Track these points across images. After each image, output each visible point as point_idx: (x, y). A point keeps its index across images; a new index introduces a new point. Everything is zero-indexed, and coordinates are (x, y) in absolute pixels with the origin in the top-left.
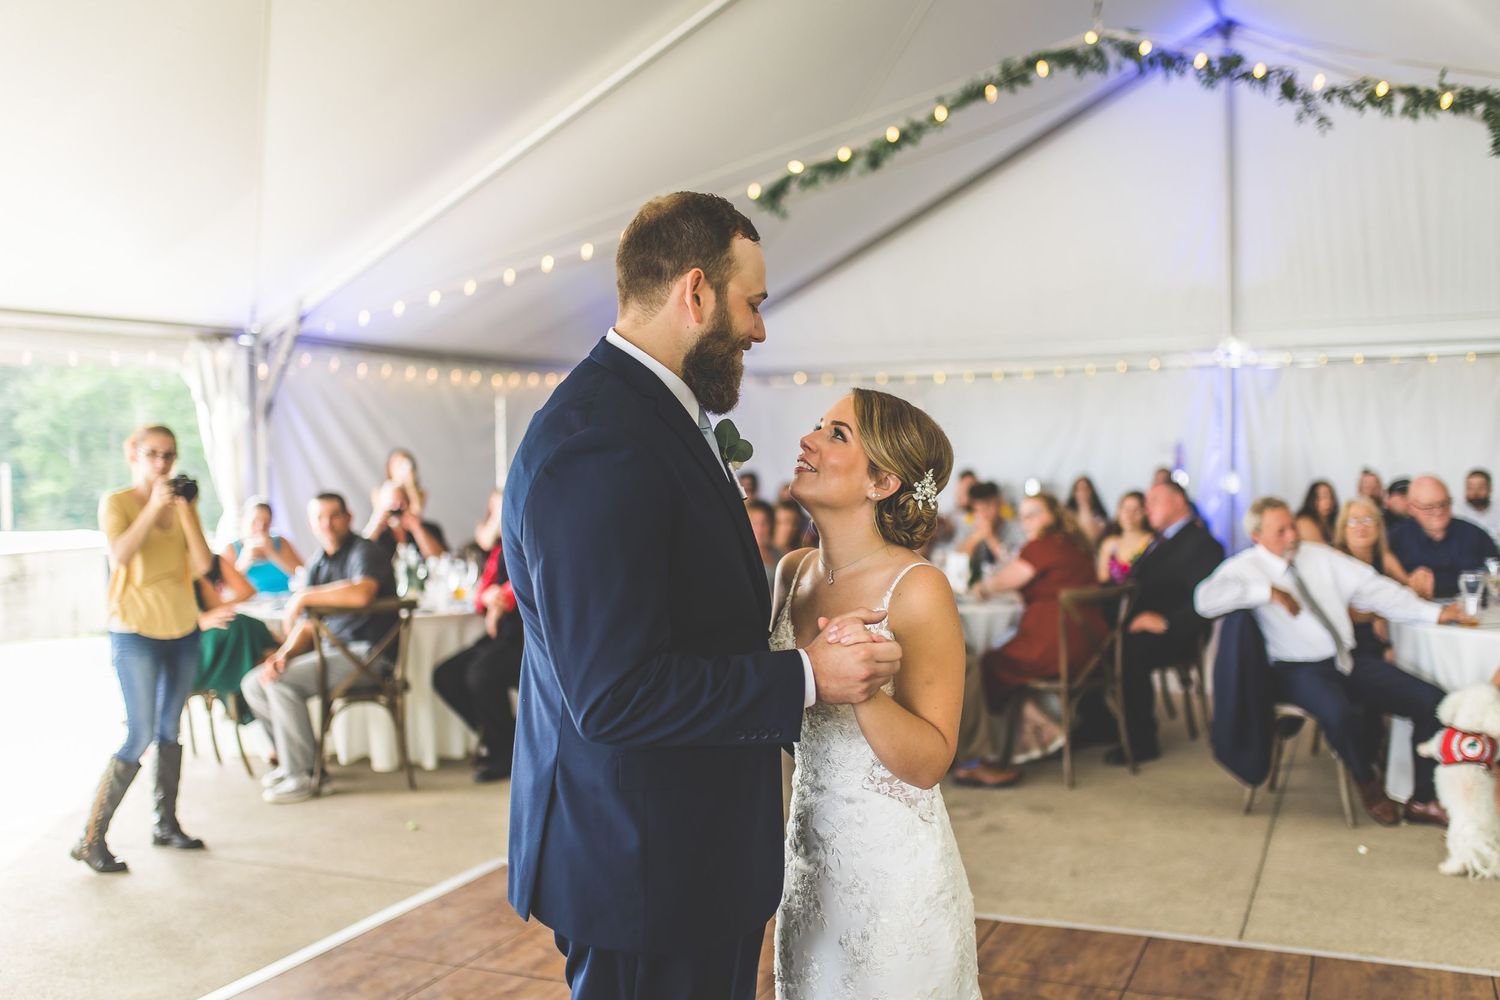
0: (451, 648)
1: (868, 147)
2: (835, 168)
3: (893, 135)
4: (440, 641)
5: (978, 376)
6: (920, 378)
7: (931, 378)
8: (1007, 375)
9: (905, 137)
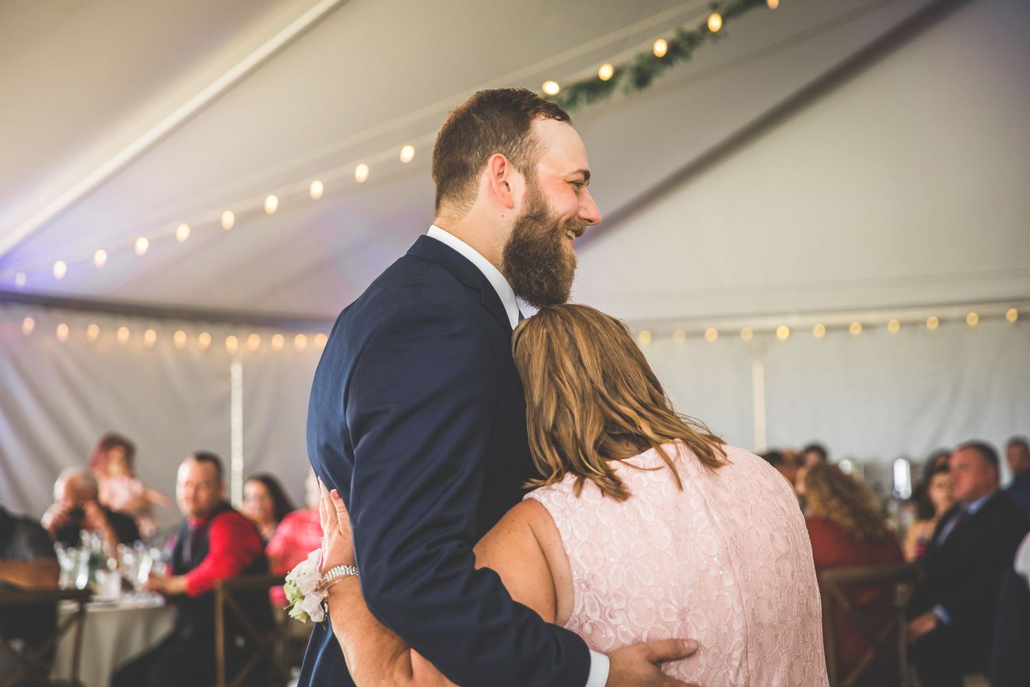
0: (136, 647)
1: (634, 62)
2: (596, 88)
3: (660, 48)
4: (122, 641)
5: (829, 329)
6: (758, 333)
7: (773, 332)
8: (866, 327)
9: (676, 51)
